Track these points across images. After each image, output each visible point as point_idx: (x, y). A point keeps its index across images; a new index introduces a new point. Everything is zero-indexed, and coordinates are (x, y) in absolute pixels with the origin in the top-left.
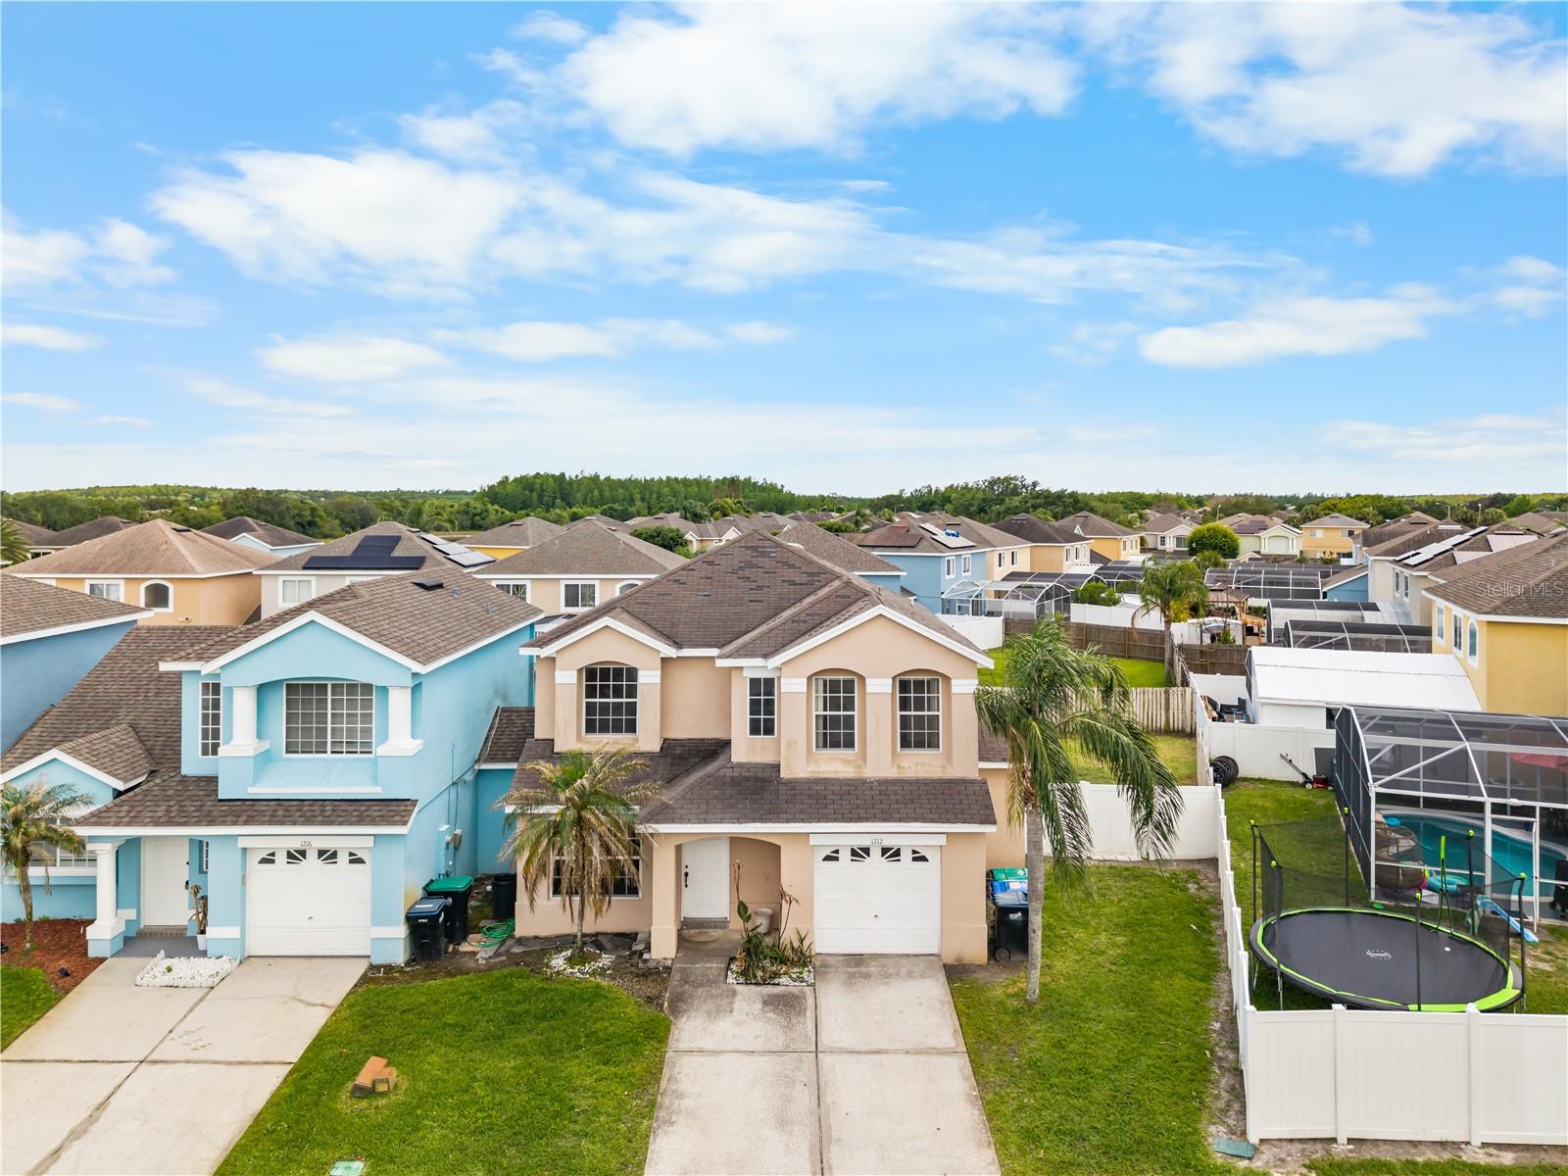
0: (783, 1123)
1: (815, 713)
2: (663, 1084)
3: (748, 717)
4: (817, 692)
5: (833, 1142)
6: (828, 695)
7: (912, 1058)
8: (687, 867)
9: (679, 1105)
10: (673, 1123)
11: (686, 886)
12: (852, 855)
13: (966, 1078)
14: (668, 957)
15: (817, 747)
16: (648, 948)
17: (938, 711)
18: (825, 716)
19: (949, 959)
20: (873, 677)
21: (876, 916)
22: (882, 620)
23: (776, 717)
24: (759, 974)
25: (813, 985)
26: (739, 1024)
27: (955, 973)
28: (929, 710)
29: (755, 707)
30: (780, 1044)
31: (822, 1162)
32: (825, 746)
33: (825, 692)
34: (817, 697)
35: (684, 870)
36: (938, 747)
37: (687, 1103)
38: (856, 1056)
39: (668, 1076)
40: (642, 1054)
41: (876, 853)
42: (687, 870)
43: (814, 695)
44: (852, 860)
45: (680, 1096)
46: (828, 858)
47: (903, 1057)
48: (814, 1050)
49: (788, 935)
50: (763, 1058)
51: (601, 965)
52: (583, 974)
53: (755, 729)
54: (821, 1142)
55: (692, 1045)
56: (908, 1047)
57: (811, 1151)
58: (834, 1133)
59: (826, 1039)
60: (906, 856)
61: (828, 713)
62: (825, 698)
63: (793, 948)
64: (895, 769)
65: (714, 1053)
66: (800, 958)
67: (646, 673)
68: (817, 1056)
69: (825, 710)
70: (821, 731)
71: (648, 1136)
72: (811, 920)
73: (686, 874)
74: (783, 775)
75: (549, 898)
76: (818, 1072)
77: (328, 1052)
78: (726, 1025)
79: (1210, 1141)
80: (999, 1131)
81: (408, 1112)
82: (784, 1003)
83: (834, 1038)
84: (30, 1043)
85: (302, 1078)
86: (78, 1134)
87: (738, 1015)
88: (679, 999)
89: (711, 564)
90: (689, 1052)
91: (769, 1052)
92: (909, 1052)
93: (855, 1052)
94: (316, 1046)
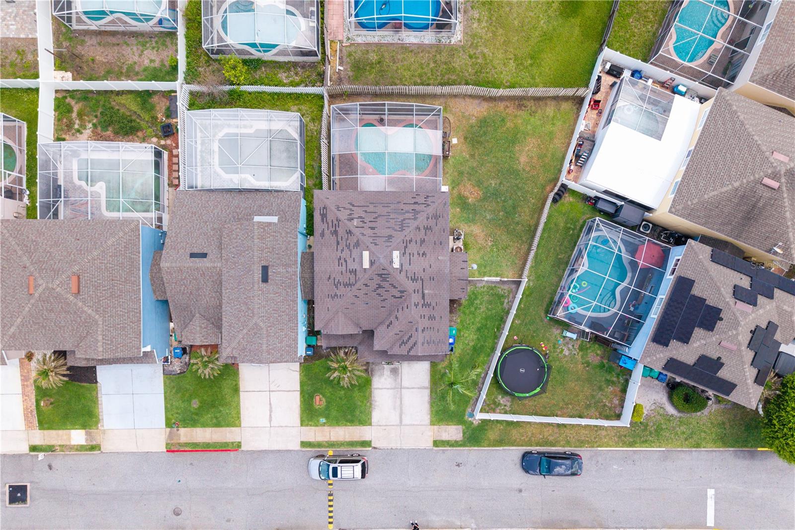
37: (377, 403)
56: (419, 386)
77: (305, 388)
78: (383, 380)
79: (467, 413)
80: (432, 411)
81: (327, 408)
82: (395, 371)
83: (405, 383)
84: (243, 386)
85: (304, 396)
86: (271, 411)
87: (385, 376)
88: (372, 371)
89: (366, 285)
90: (376, 388)
91: (391, 389)
92: (419, 388)
93: (408, 388)
94: (301, 386)
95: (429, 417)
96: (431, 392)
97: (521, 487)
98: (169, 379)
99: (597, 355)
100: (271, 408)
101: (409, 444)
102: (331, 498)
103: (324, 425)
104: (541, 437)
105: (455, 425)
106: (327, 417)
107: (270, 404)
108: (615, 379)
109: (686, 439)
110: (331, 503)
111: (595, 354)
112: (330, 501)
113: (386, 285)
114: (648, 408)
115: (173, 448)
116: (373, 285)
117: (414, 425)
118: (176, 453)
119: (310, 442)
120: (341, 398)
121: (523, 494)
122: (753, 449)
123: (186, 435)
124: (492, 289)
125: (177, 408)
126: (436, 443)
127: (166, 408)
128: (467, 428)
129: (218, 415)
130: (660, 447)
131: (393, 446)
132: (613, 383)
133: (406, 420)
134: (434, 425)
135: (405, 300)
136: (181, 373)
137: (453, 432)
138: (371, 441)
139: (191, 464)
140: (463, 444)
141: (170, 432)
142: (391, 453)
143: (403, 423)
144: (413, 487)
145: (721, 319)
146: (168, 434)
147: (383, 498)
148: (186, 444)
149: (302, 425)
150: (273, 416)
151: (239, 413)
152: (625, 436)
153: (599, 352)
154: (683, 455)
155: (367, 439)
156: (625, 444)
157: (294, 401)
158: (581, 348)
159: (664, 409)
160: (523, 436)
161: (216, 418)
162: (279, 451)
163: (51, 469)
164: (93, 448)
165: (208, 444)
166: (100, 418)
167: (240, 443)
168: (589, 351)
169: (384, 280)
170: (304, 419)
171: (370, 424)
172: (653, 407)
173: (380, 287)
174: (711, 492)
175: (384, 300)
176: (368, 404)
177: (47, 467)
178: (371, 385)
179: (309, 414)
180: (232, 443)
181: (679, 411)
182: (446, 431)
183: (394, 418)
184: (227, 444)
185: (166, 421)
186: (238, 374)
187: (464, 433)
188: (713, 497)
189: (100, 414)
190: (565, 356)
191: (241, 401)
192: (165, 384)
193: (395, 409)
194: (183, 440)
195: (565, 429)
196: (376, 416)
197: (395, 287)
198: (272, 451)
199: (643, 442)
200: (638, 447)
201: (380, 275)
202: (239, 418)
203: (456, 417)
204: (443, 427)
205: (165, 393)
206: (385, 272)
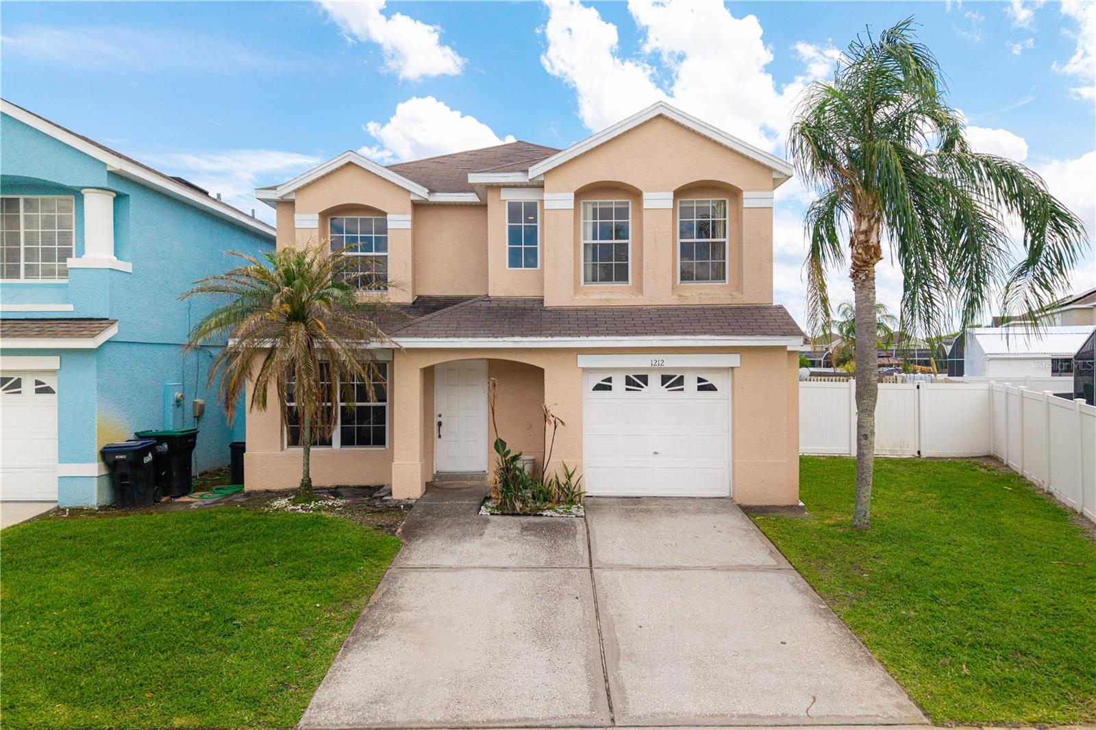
0: (544, 635)
1: (582, 242)
2: (375, 598)
3: (507, 246)
4: (585, 218)
5: (622, 657)
6: (598, 221)
7: (720, 574)
8: (440, 416)
9: (392, 618)
10: (379, 636)
11: (440, 437)
12: (627, 384)
13: (805, 592)
14: (412, 497)
15: (585, 280)
16: (390, 494)
17: (725, 237)
18: (595, 245)
20: (649, 191)
21: (656, 453)
22: (661, 124)
23: (538, 246)
24: (518, 505)
25: (585, 517)
26: (489, 545)
27: (754, 512)
28: (713, 237)
29: (514, 236)
30: (543, 561)
31: (606, 681)
32: (594, 280)
33: (595, 218)
34: (585, 224)
35: (437, 419)
36: (724, 279)
37: (404, 615)
38: (643, 573)
39: (385, 589)
40: (354, 570)
41: (655, 380)
42: (440, 419)
43: (582, 221)
44: (627, 389)
45: (399, 609)
46: (598, 387)
47: (709, 574)
48: (587, 565)
49: (553, 471)
50: (518, 574)
51: (330, 504)
52: (306, 510)
53: (515, 261)
54: (603, 657)
55: (425, 563)
56: (715, 565)
57: (588, 668)
58: (622, 647)
59: (601, 555)
60: (691, 383)
61: (598, 241)
62: (595, 225)
63: (558, 483)
64: (675, 297)
65: (450, 569)
66: (569, 495)
67: (396, 217)
68: (591, 572)
69: (595, 238)
70: (590, 263)
71: (336, 651)
72: (580, 455)
73: (440, 424)
74: (546, 304)
75: (282, 449)
76: (594, 587)
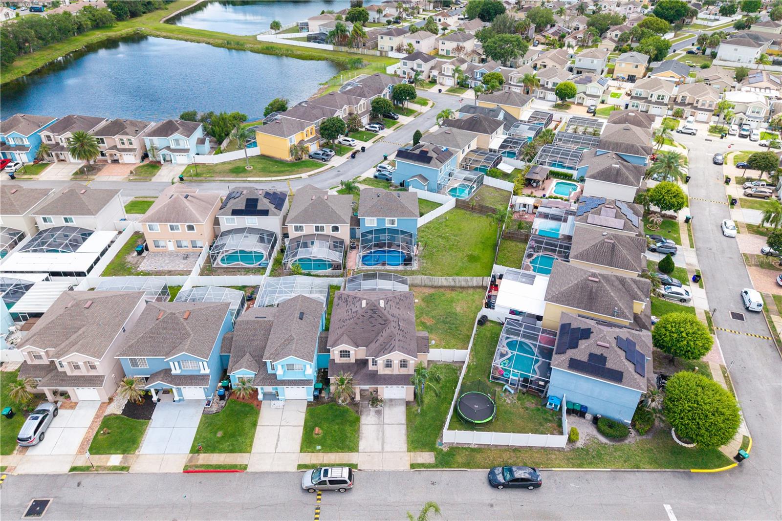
12: (391, 387)
15: (385, 368)
19: (407, 400)
20: (395, 360)
24: (374, 405)
25: (383, 407)
26: (371, 418)
27: (408, 403)
30: (378, 422)
37: (364, 435)
41: (395, 387)
50: (375, 426)
52: (344, 404)
63: (380, 399)
64: (399, 373)
65: (368, 424)
67: (352, 351)
68: (383, 425)
74: (379, 373)
76: (383, 429)
77: (308, 424)
78: (369, 418)
79: (437, 443)
80: (408, 441)
81: (324, 437)
82: (378, 413)
83: (386, 421)
84: (261, 421)
85: (306, 430)
86: (278, 440)
87: (371, 416)
88: (361, 412)
89: (363, 316)
90: (364, 424)
91: (376, 424)
92: (397, 424)
93: (389, 424)
94: (305, 422)
95: (406, 445)
96: (407, 427)
97: (492, 502)
98: (205, 417)
99: (533, 403)
100: (279, 438)
101: (389, 467)
102: (318, 511)
103: (319, 451)
104: (501, 460)
105: (428, 452)
106: (322, 446)
107: (279, 435)
108: (550, 418)
109: (625, 462)
110: (317, 516)
111: (531, 403)
112: (317, 514)
113: (375, 316)
114: (584, 438)
115: (189, 469)
116: (367, 316)
117: (394, 452)
118: (190, 474)
119: (306, 465)
120: (335, 431)
121: (495, 509)
122: (687, 470)
123: (204, 459)
124: (448, 365)
125: (204, 438)
126: (413, 466)
127: (195, 438)
128: (438, 454)
129: (235, 443)
130: (605, 468)
131: (376, 468)
132: (550, 421)
133: (387, 448)
134: (410, 451)
135: (387, 326)
136: (216, 413)
137: (427, 457)
138: (357, 465)
139: (201, 482)
140: (436, 466)
141: (192, 457)
142: (374, 475)
143: (385, 450)
144: (393, 502)
145: (592, 332)
146: (189, 457)
147: (366, 512)
148: (202, 466)
149: (301, 452)
150: (279, 444)
151: (252, 442)
152: (572, 459)
153: (533, 401)
154: (627, 475)
155: (354, 463)
156: (573, 466)
157: (299, 432)
158: (519, 399)
159: (598, 439)
160: (486, 460)
161: (233, 445)
162: (278, 472)
163: (78, 486)
164: (123, 469)
165: (220, 466)
166: (141, 445)
167: (247, 465)
168: (525, 400)
169: (375, 313)
170: (304, 446)
171: (357, 451)
172: (588, 438)
173: (372, 317)
174: (668, 508)
175: (374, 326)
176: (356, 435)
177: (77, 484)
178: (359, 422)
179: (308, 442)
180: (241, 465)
181: (611, 441)
182: (420, 456)
183: (378, 447)
184: (236, 466)
185: (192, 448)
186: (259, 414)
187: (436, 458)
188: (672, 511)
189: (142, 442)
190: (508, 404)
191: (256, 432)
192: (201, 420)
193: (378, 439)
194: (200, 462)
195: (520, 453)
196: (362, 445)
197: (381, 317)
198: (272, 473)
199: (589, 463)
200: (585, 468)
201: (372, 310)
202: (251, 445)
203: (429, 445)
204: (418, 453)
205: (199, 427)
206: (375, 308)
